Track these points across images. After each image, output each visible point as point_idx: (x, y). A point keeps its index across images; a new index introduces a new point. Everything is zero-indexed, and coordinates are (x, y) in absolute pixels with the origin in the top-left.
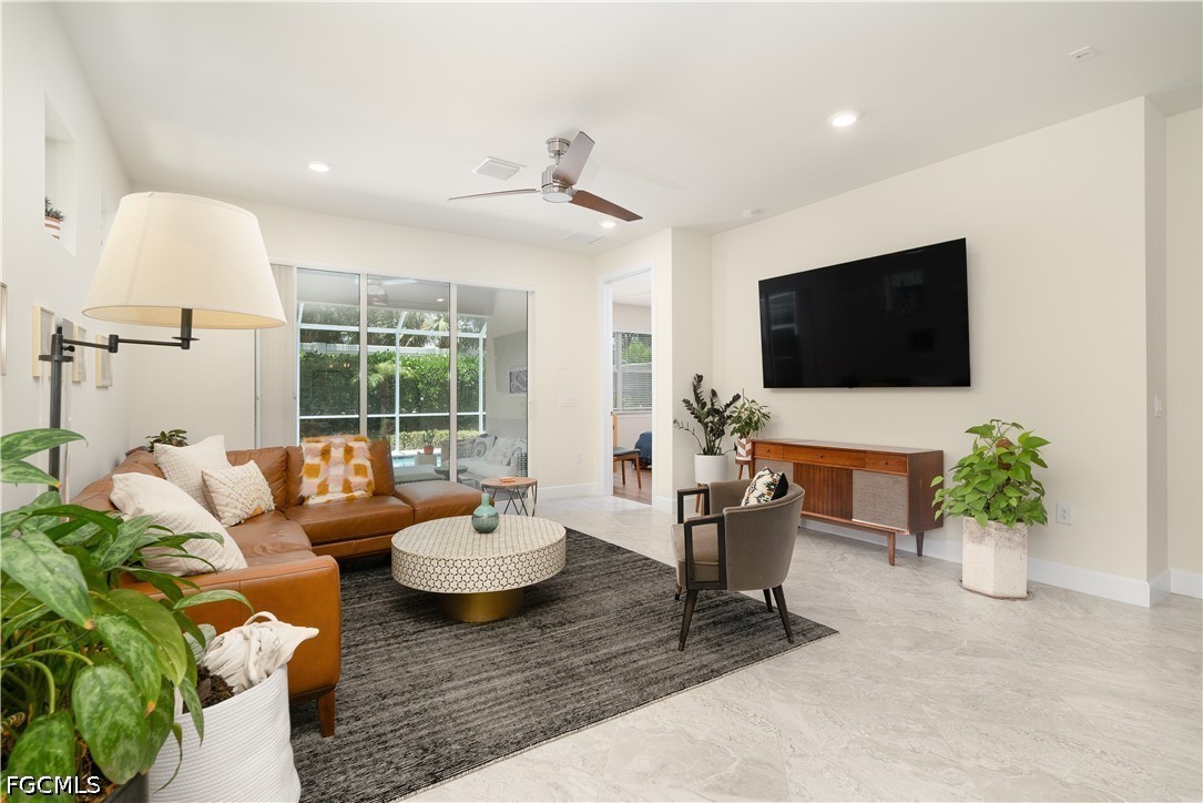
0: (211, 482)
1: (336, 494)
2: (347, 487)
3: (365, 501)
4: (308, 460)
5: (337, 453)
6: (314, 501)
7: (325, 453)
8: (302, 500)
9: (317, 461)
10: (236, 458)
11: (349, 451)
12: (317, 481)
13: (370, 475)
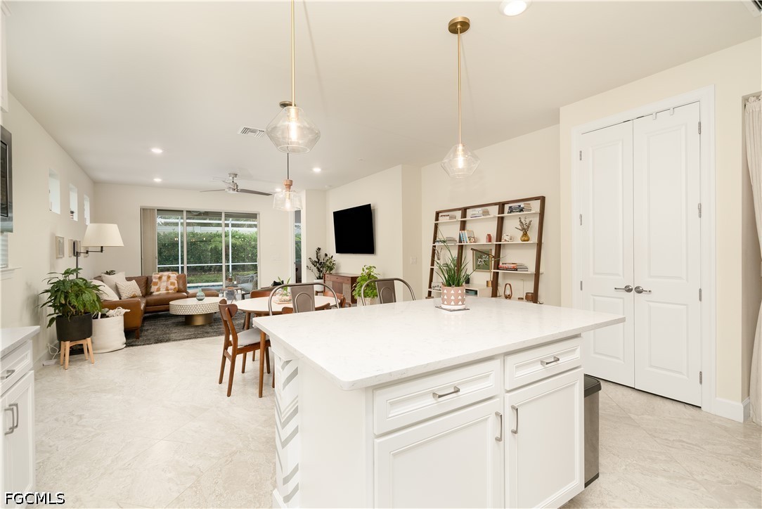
0: (118, 286)
1: (163, 291)
2: (167, 290)
3: (174, 293)
4: (154, 280)
5: (164, 278)
6: (155, 293)
7: (160, 278)
8: (152, 293)
9: (157, 280)
10: (129, 279)
11: (169, 277)
12: (157, 287)
13: (177, 286)
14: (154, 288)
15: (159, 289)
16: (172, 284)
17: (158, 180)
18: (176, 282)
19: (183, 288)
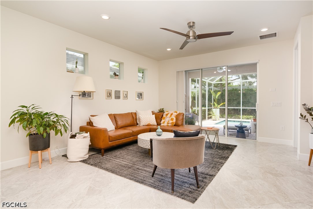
3: (172, 126)
8: (161, 124)
9: (165, 116)
13: (174, 121)
14: (162, 121)
15: (164, 123)
16: (172, 119)
18: (175, 118)
19: (180, 123)
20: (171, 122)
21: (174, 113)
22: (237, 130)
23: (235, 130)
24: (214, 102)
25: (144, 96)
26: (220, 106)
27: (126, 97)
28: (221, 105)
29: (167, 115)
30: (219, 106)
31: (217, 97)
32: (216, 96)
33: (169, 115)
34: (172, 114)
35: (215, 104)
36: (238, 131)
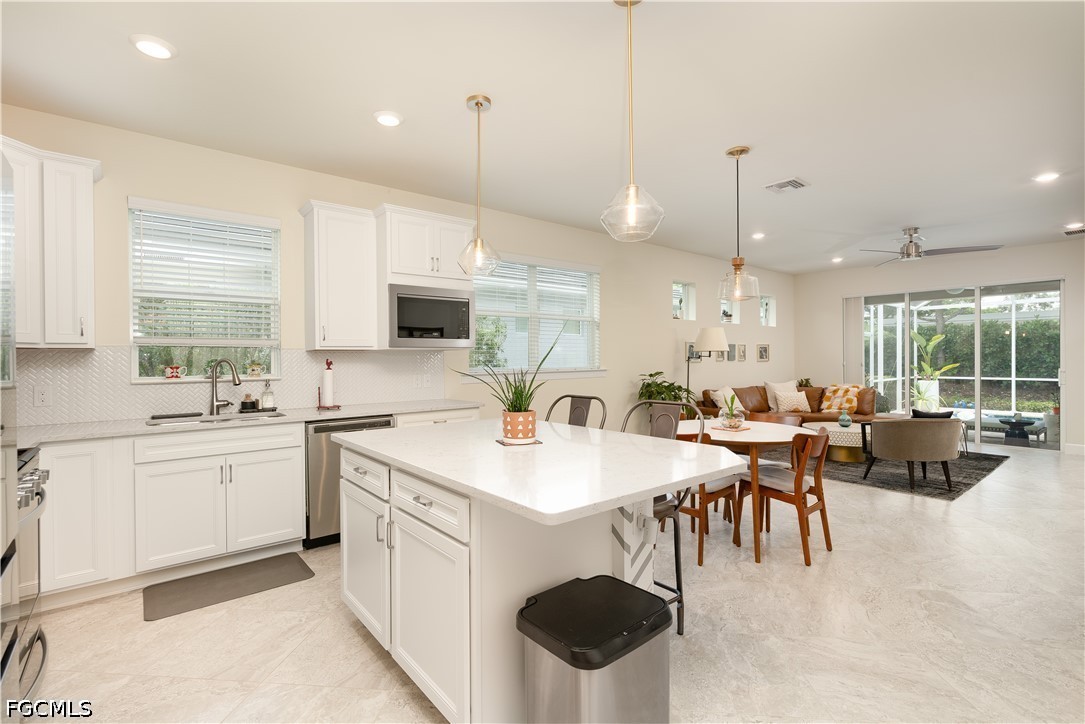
0: (776, 396)
1: (835, 409)
4: (828, 394)
6: (825, 411)
8: (822, 410)
9: (831, 394)
12: (829, 403)
13: (855, 404)
14: (825, 404)
15: (829, 407)
16: (849, 401)
17: (837, 260)
18: (855, 399)
19: (867, 408)
20: (847, 405)
21: (851, 389)
22: (1003, 431)
23: (999, 431)
24: (922, 363)
25: (771, 352)
26: (942, 374)
27: (744, 356)
28: (943, 370)
29: (835, 392)
30: (938, 373)
31: (930, 348)
32: (927, 344)
33: (840, 393)
34: (847, 391)
35: (925, 366)
36: (1007, 433)
